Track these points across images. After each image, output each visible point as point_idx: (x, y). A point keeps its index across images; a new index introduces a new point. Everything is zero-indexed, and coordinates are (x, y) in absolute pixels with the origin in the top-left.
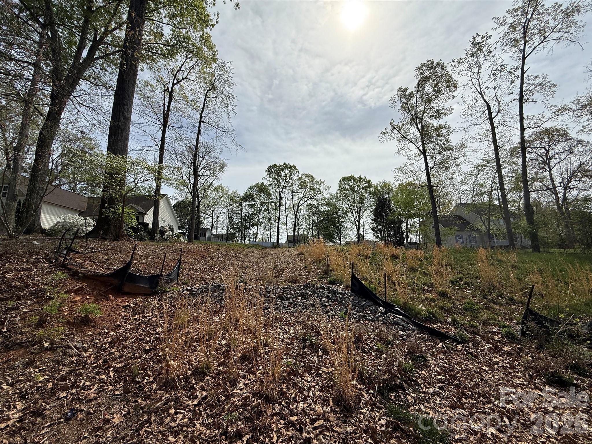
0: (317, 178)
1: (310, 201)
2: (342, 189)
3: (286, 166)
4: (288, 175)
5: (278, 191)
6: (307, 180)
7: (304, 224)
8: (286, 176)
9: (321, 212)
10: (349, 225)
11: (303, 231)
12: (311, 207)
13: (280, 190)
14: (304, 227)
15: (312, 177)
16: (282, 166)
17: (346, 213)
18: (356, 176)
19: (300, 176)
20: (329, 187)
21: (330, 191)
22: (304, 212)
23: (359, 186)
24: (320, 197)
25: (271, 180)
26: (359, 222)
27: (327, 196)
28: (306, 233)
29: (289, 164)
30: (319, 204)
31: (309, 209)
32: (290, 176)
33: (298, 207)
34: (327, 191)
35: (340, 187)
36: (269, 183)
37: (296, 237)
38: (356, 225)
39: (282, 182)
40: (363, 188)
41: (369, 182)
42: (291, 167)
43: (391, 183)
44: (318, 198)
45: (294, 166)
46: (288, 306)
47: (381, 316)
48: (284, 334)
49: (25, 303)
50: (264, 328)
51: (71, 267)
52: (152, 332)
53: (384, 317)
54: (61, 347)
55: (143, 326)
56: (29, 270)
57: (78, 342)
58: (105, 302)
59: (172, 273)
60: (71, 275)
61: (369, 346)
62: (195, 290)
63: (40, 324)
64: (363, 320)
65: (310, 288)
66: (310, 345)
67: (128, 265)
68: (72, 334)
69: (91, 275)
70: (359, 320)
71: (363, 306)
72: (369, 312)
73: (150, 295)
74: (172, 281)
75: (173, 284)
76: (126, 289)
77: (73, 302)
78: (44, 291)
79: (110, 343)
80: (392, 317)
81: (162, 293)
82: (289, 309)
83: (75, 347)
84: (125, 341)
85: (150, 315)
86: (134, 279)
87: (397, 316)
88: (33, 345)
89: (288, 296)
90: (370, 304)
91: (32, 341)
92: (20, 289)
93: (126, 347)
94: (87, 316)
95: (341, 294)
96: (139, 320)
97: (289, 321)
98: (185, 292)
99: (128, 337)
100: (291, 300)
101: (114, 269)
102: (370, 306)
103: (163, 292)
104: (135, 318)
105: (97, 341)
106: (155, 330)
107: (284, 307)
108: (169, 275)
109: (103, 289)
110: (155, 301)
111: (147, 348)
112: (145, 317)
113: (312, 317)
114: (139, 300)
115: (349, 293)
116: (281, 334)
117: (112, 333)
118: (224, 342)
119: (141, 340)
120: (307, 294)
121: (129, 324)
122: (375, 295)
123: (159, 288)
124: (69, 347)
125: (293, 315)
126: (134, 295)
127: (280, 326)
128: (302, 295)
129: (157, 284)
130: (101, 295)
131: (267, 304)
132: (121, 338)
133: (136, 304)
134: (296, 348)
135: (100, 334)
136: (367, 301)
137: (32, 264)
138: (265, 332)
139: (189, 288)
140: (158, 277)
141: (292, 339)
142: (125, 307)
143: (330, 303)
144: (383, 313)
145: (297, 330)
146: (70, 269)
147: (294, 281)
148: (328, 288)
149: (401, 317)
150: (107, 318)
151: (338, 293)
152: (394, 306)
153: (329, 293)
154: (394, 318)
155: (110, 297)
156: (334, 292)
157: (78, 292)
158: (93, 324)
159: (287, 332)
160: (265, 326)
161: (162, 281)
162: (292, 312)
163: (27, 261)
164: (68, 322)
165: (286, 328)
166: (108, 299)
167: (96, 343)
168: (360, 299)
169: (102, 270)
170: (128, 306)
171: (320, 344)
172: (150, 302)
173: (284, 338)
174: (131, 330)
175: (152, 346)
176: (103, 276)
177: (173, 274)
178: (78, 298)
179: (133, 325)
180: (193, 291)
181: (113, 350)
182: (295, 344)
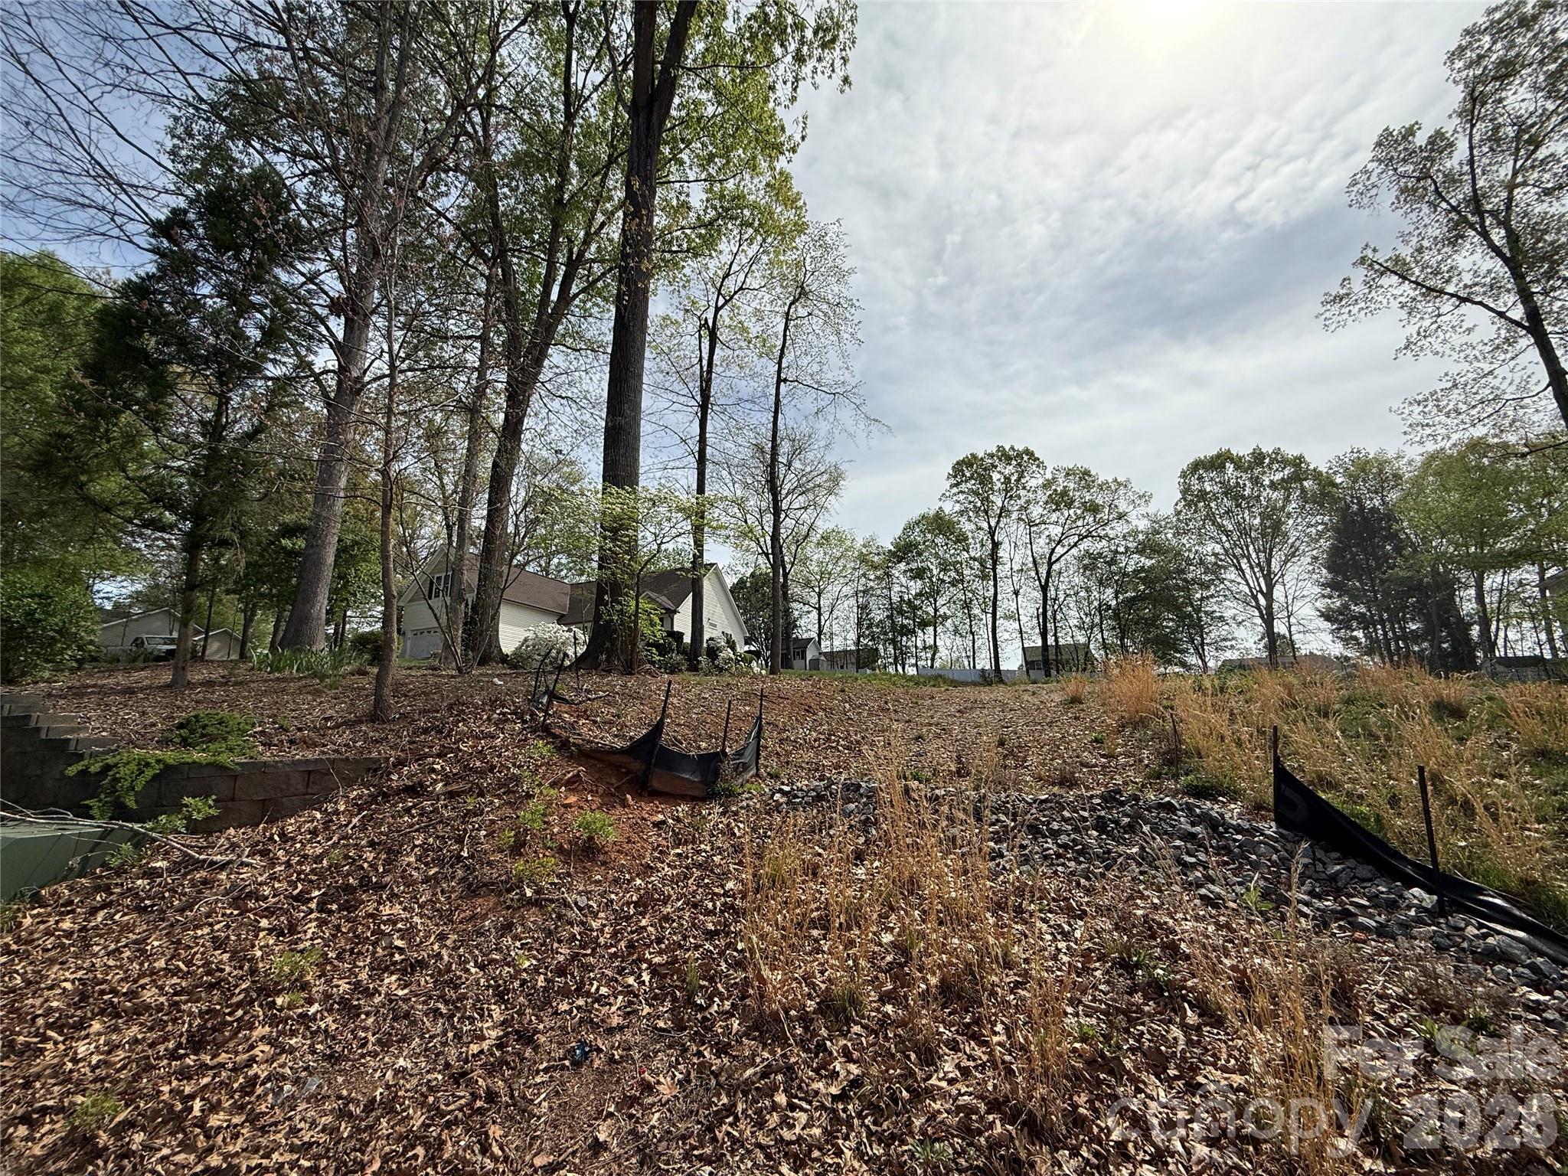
0: (1103, 475)
1: (1086, 544)
2: (1192, 498)
3: (1005, 456)
4: (1013, 479)
5: (985, 525)
6: (1072, 485)
7: (1074, 613)
8: (1007, 480)
9: (1125, 574)
10: (1230, 609)
11: (1070, 634)
12: (1089, 563)
13: (993, 523)
14: (1074, 622)
15: (1087, 473)
16: (992, 456)
17: (1216, 569)
18: (1243, 450)
19: (1049, 476)
20: (1145, 498)
21: (1151, 509)
22: (1069, 578)
23: (1256, 481)
24: (1119, 528)
25: (961, 497)
26: (1269, 596)
27: (1143, 525)
28: (1082, 640)
29: (1012, 448)
30: (1116, 552)
31: (1086, 567)
32: (1018, 480)
33: (1050, 564)
34: (1142, 510)
35: (1186, 491)
36: (958, 507)
37: (1052, 652)
38: (1258, 607)
39: (998, 500)
40: (1273, 486)
41: (1298, 462)
42: (1019, 455)
43: (1391, 454)
44: (1112, 534)
45: (1027, 452)
46: (1059, 856)
47: (1419, 921)
48: (1055, 939)
49: (492, 802)
50: (994, 913)
51: (557, 731)
52: (716, 890)
53: (1438, 925)
54: (552, 901)
55: (697, 873)
56: (493, 737)
57: (579, 893)
58: (619, 810)
59: (745, 748)
60: (559, 749)
61: (1388, 1025)
62: (800, 794)
63: (517, 849)
64: (1340, 927)
65: (1122, 804)
66: (1149, 985)
67: (657, 729)
68: (569, 875)
69: (591, 750)
70: (1326, 925)
71: (1334, 878)
72: (1364, 902)
73: (703, 800)
74: (746, 767)
75: (748, 776)
76: (656, 784)
77: (566, 806)
78: (517, 779)
79: (637, 904)
80: (1471, 931)
81: (727, 796)
82: (1063, 865)
83: (576, 904)
84: (665, 904)
85: (708, 848)
86: (670, 760)
87: (1499, 927)
88: (509, 891)
89: (1055, 826)
90: (1364, 871)
91: (507, 882)
92: (482, 773)
93: (667, 918)
94: (591, 839)
95: (1239, 830)
96: (687, 857)
97: (1066, 899)
98: (777, 796)
99: (670, 896)
100: (1063, 839)
101: (631, 738)
102: (1363, 880)
103: (730, 794)
104: (679, 851)
105: (613, 896)
106: (722, 886)
107: (1046, 858)
108: (739, 754)
109: (614, 781)
110: (713, 813)
111: (710, 927)
112: (698, 852)
113: (1143, 897)
114: (683, 809)
115: (1271, 828)
116: (1049, 937)
117: (638, 882)
118: (887, 938)
119: (695, 906)
120: (1117, 822)
121: (669, 865)
122: (1383, 845)
123: (720, 785)
124: (566, 904)
125: (1078, 884)
126: (671, 797)
127: (1041, 911)
128: (1101, 826)
129: (716, 774)
130: (613, 795)
131: (992, 844)
132: (656, 896)
133: (678, 820)
134: (1102, 987)
135: (616, 881)
136: (1351, 863)
137: (496, 725)
138: (996, 925)
139: (787, 789)
140: (718, 757)
141: (1086, 955)
142: (658, 825)
143: (1202, 857)
144: (1426, 910)
145: (1097, 932)
146: (555, 736)
147: (1067, 781)
148: (1189, 808)
149: (1521, 934)
150: (627, 847)
151: (1227, 827)
152: (1480, 891)
153: (1193, 824)
154: (1485, 936)
155: (626, 799)
156: (1215, 825)
157: (573, 784)
158: (601, 858)
159: (1066, 936)
160: (999, 907)
161: (727, 767)
162: (1073, 873)
163: (489, 719)
164: (560, 850)
165: (1062, 920)
166: (624, 804)
167: (612, 901)
168: (1320, 854)
169: (608, 739)
170: (664, 822)
171: (1184, 987)
172: (704, 817)
173: (1059, 950)
174: (674, 881)
175: (719, 922)
176: (613, 751)
177: (748, 752)
178: (572, 799)
179: (675, 867)
180: (796, 797)
181: (644, 923)
182: (1098, 973)
